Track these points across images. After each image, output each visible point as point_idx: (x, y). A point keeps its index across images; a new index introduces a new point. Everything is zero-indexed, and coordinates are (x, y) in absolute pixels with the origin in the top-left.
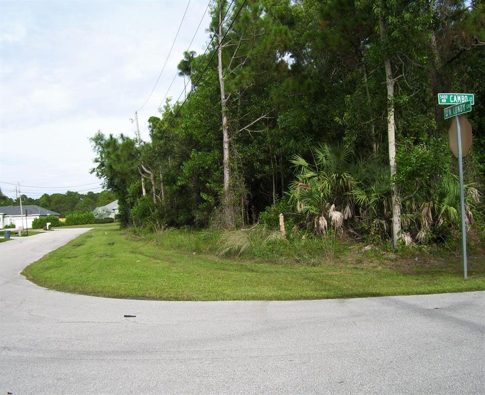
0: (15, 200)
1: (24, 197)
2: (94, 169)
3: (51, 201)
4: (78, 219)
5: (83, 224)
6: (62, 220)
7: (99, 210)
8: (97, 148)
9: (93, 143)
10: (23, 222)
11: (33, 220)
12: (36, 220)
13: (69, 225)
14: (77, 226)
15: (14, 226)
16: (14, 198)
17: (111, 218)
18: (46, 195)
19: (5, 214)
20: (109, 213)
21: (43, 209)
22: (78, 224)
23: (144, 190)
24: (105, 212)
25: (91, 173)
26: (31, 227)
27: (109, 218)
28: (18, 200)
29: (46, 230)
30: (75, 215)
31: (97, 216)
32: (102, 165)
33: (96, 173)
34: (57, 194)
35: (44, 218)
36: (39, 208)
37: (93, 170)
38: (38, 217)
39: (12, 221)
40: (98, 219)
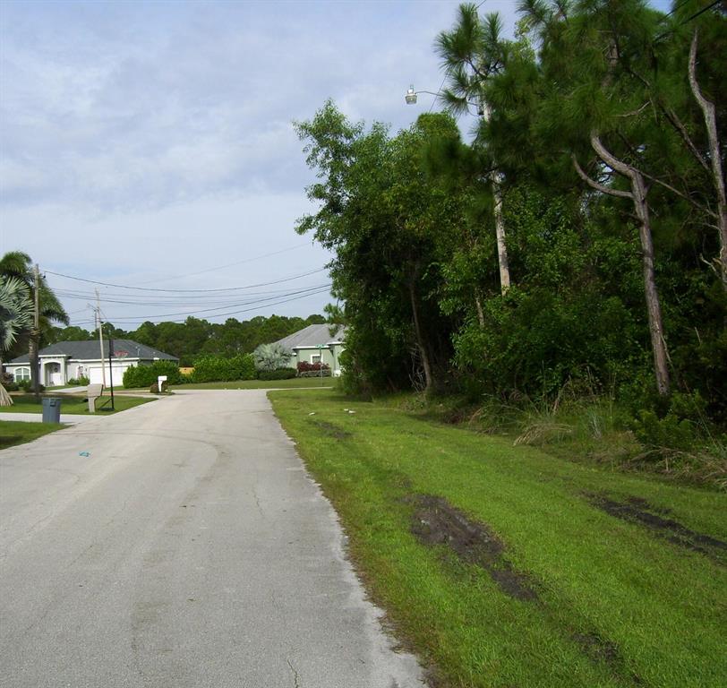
0: (93, 333)
1: (108, 327)
2: (309, 220)
3: (157, 336)
4: (219, 369)
5: (230, 380)
6: (186, 371)
7: (267, 350)
8: (320, 156)
9: (311, 142)
10: (105, 374)
11: (125, 370)
12: (131, 369)
13: (201, 381)
14: (218, 383)
15: (85, 382)
16: (91, 329)
17: (291, 369)
18: (148, 324)
19: (70, 358)
20: (287, 357)
21: (146, 349)
22: (219, 380)
23: (504, 273)
24: (278, 356)
25: (301, 230)
26: (121, 383)
27: (287, 369)
28: (96, 333)
29: (157, 392)
30: (215, 361)
31: (262, 363)
32: (334, 206)
33: (314, 231)
34: (168, 323)
35: (149, 366)
36: (138, 346)
37: (306, 224)
38: (135, 365)
39: (84, 372)
40: (264, 371)
